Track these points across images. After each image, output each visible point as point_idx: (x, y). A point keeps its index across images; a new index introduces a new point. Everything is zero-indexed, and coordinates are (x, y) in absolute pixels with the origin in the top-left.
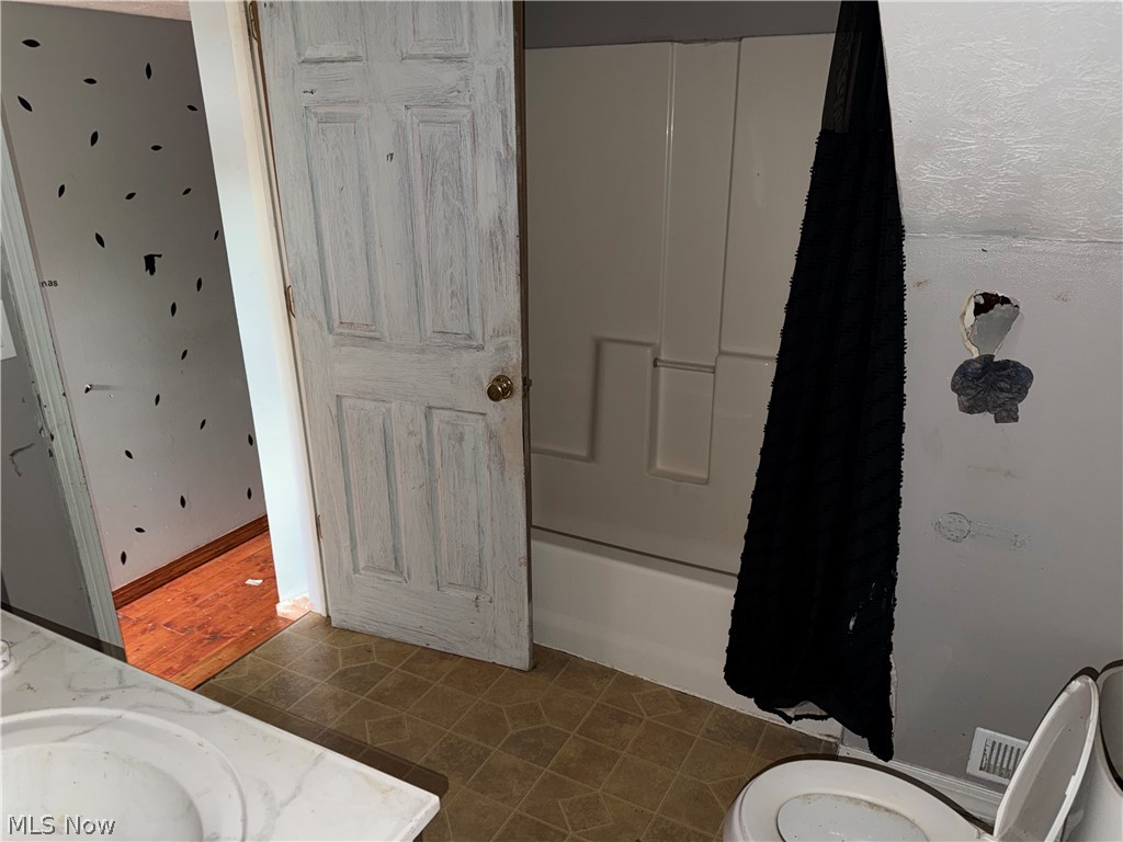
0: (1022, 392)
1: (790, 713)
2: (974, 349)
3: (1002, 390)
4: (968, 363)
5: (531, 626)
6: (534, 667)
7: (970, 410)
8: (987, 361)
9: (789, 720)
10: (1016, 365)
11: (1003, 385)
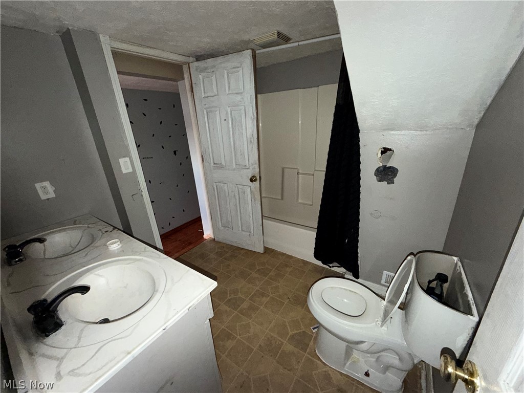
0: (395, 175)
1: (331, 265)
2: (381, 164)
3: (389, 175)
4: (379, 167)
5: (264, 242)
6: (265, 252)
7: (380, 181)
8: (385, 167)
9: (330, 267)
10: (393, 168)
11: (390, 173)
